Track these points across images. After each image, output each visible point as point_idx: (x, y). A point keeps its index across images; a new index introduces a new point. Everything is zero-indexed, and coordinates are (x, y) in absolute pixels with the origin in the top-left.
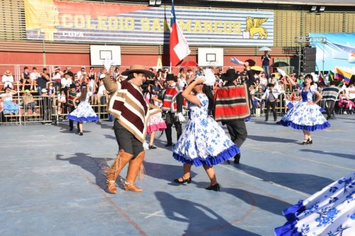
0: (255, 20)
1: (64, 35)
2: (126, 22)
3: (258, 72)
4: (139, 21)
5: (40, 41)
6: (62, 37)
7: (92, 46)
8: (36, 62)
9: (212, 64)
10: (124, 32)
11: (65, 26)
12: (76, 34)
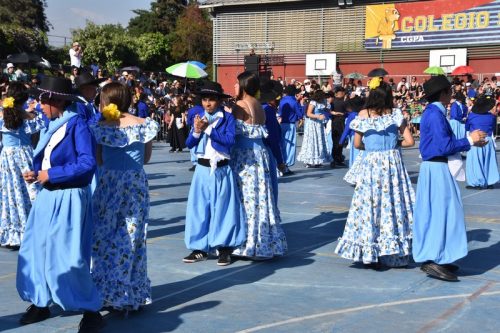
1: (402, 41)
2: (478, 19)
4: (496, 14)
5: (378, 51)
6: (400, 44)
7: (431, 52)
10: (474, 31)
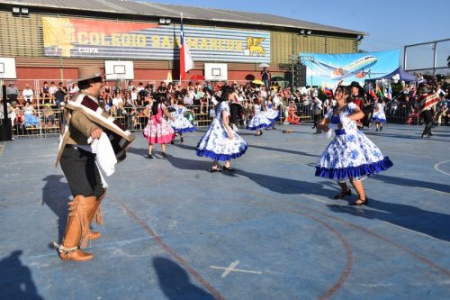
0: (255, 40)
1: (80, 51)
2: (138, 39)
3: (259, 86)
4: (150, 38)
5: (58, 57)
6: (78, 53)
7: (106, 62)
8: (54, 77)
9: (217, 78)
10: (136, 48)
11: (80, 42)
12: (91, 50)
